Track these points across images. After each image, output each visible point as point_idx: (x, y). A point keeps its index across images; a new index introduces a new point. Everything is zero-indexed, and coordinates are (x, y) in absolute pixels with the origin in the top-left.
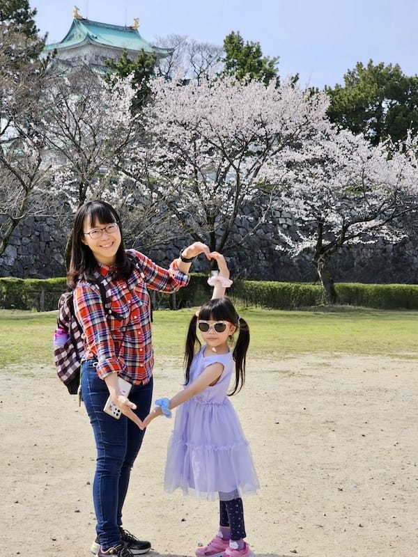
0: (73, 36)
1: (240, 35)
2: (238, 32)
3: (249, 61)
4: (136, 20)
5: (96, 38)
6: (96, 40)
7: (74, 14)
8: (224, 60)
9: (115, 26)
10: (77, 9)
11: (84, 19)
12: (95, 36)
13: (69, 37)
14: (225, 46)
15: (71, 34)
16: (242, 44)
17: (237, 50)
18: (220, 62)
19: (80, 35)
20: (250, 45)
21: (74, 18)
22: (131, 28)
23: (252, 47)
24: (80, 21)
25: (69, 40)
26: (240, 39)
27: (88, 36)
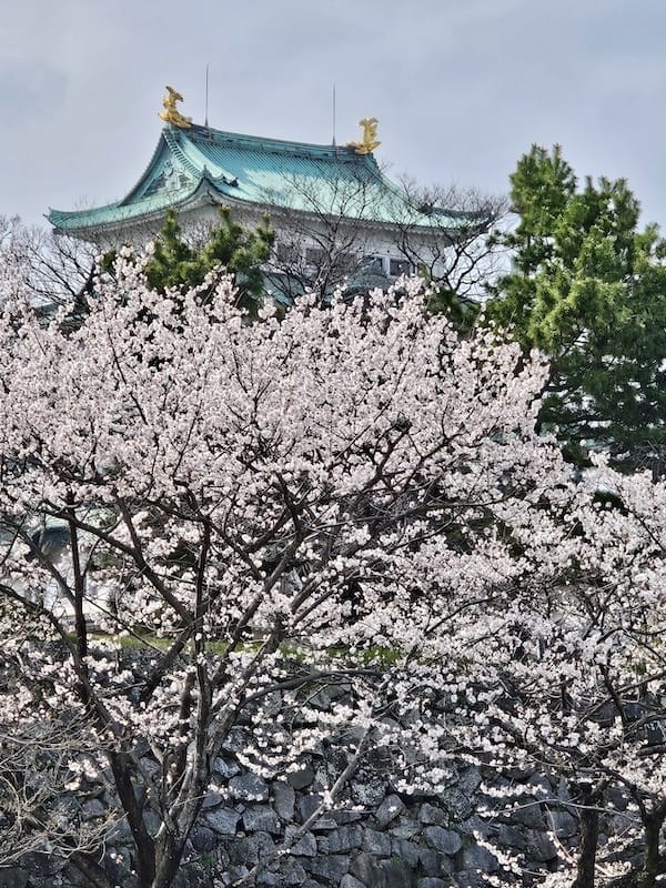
0: (161, 182)
1: (564, 157)
2: (557, 148)
3: (589, 242)
4: (369, 126)
5: (234, 184)
6: (233, 192)
7: (165, 112)
8: (511, 241)
9: (297, 145)
10: (178, 97)
11: (195, 128)
12: (230, 178)
13: (148, 185)
14: (516, 195)
15: (156, 176)
16: (572, 187)
17: (552, 206)
18: (498, 248)
19: (183, 179)
20: (598, 189)
21: (165, 124)
22: (351, 149)
23: (606, 196)
24: (181, 132)
25: (149, 194)
26: (561, 170)
27: (206, 179)
